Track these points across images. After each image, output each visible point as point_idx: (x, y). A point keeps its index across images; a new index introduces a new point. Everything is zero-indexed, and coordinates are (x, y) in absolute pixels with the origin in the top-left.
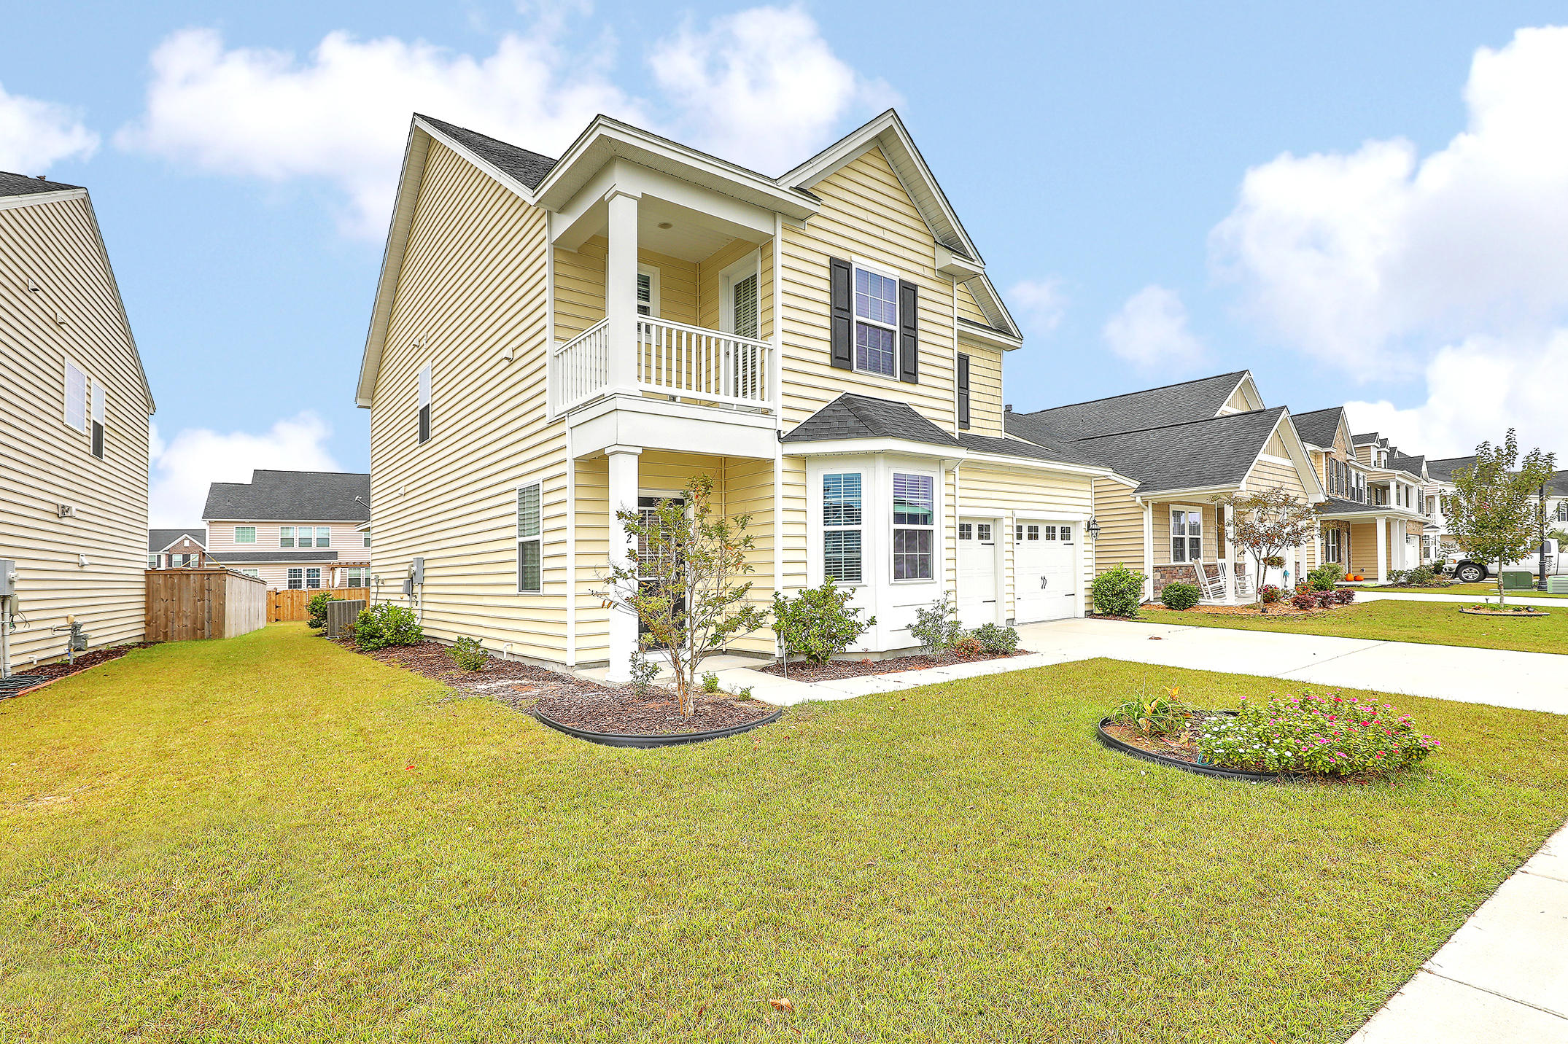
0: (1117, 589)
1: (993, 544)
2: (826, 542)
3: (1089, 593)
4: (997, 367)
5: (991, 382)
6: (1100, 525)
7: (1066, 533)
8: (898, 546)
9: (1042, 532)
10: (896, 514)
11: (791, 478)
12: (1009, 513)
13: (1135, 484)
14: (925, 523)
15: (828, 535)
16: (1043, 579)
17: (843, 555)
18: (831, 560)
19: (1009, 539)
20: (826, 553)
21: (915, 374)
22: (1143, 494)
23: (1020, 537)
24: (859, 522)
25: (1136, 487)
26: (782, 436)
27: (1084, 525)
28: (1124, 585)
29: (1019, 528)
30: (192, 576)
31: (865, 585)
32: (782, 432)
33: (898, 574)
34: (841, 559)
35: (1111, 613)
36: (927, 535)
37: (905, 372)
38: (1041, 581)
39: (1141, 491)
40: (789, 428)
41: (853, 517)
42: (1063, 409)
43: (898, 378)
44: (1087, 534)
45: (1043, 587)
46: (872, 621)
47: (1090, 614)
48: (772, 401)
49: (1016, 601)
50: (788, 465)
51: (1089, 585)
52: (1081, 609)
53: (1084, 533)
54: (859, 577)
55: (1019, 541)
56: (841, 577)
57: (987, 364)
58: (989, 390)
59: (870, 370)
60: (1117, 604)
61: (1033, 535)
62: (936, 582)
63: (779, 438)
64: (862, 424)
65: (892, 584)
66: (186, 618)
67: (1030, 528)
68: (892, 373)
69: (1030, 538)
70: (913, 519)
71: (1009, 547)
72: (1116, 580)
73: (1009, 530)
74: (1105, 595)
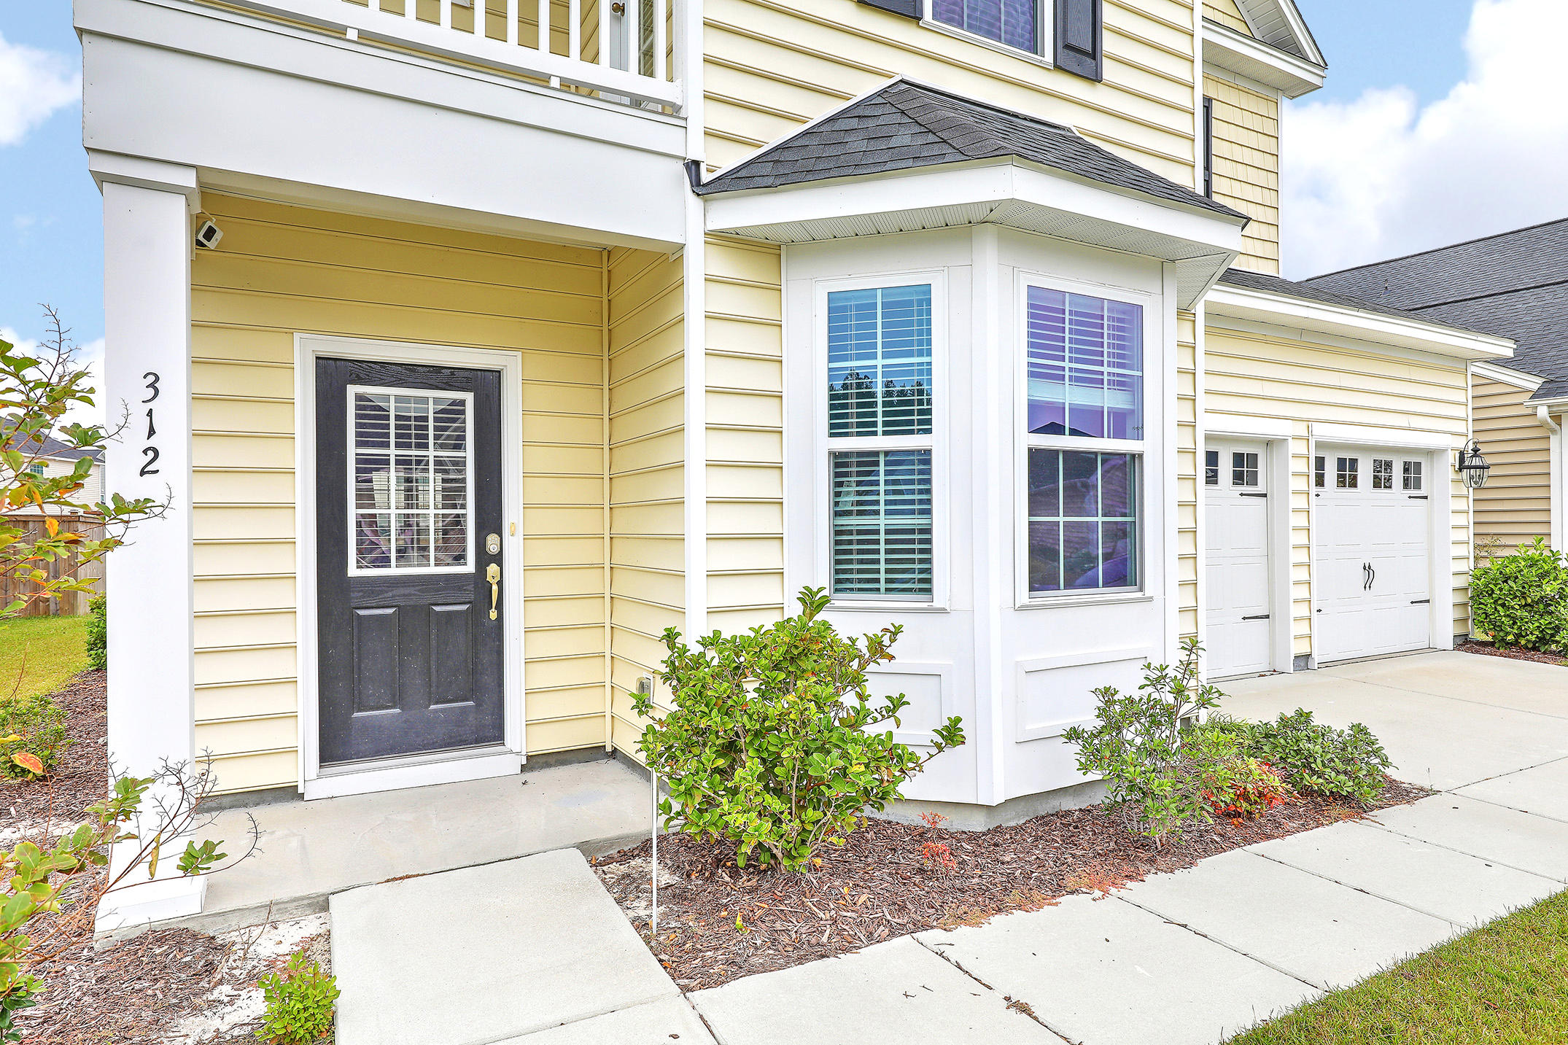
0: (1535, 594)
1: (1265, 495)
2: (839, 484)
3: (1461, 598)
4: (1269, 127)
5: (1257, 159)
6: (1488, 460)
7: (1412, 476)
8: (1040, 497)
9: (1365, 472)
10: (1034, 408)
11: (731, 302)
12: (1301, 429)
13: (1534, 383)
14: (1120, 433)
15: (840, 461)
16: (1367, 568)
17: (882, 522)
18: (850, 532)
19: (1300, 484)
20: (837, 514)
21: (1094, 53)
22: (1552, 401)
23: (1320, 481)
24: (925, 426)
25: (1535, 387)
26: (706, 177)
27: (1452, 458)
28: (1549, 589)
29: (1320, 463)
30: (31, 525)
31: (942, 611)
32: (703, 167)
33: (1041, 580)
34: (877, 532)
35: (1516, 643)
36: (1125, 468)
37: (1068, 47)
38: (1361, 576)
39: (1546, 395)
40: (727, 159)
41: (911, 413)
42: (1347, 274)
43: (1049, 57)
44: (1459, 477)
45: (1368, 585)
46: (951, 735)
47: (1464, 643)
48: (678, 82)
49: (1315, 613)
50: (724, 265)
51: (1462, 582)
52: (1446, 633)
53: (1451, 474)
54: (925, 586)
55: (1320, 489)
56: (877, 581)
57: (1249, 121)
58: (1253, 176)
59: (971, 28)
60: (1533, 628)
61: (1347, 478)
62: (1150, 599)
63: (696, 183)
64: (931, 138)
65: (1024, 608)
66: (24, 585)
67: (1341, 462)
68: (1033, 45)
69: (1341, 481)
70: (1089, 422)
71: (1300, 502)
72: (1532, 574)
73: (1300, 466)
74: (1503, 605)
